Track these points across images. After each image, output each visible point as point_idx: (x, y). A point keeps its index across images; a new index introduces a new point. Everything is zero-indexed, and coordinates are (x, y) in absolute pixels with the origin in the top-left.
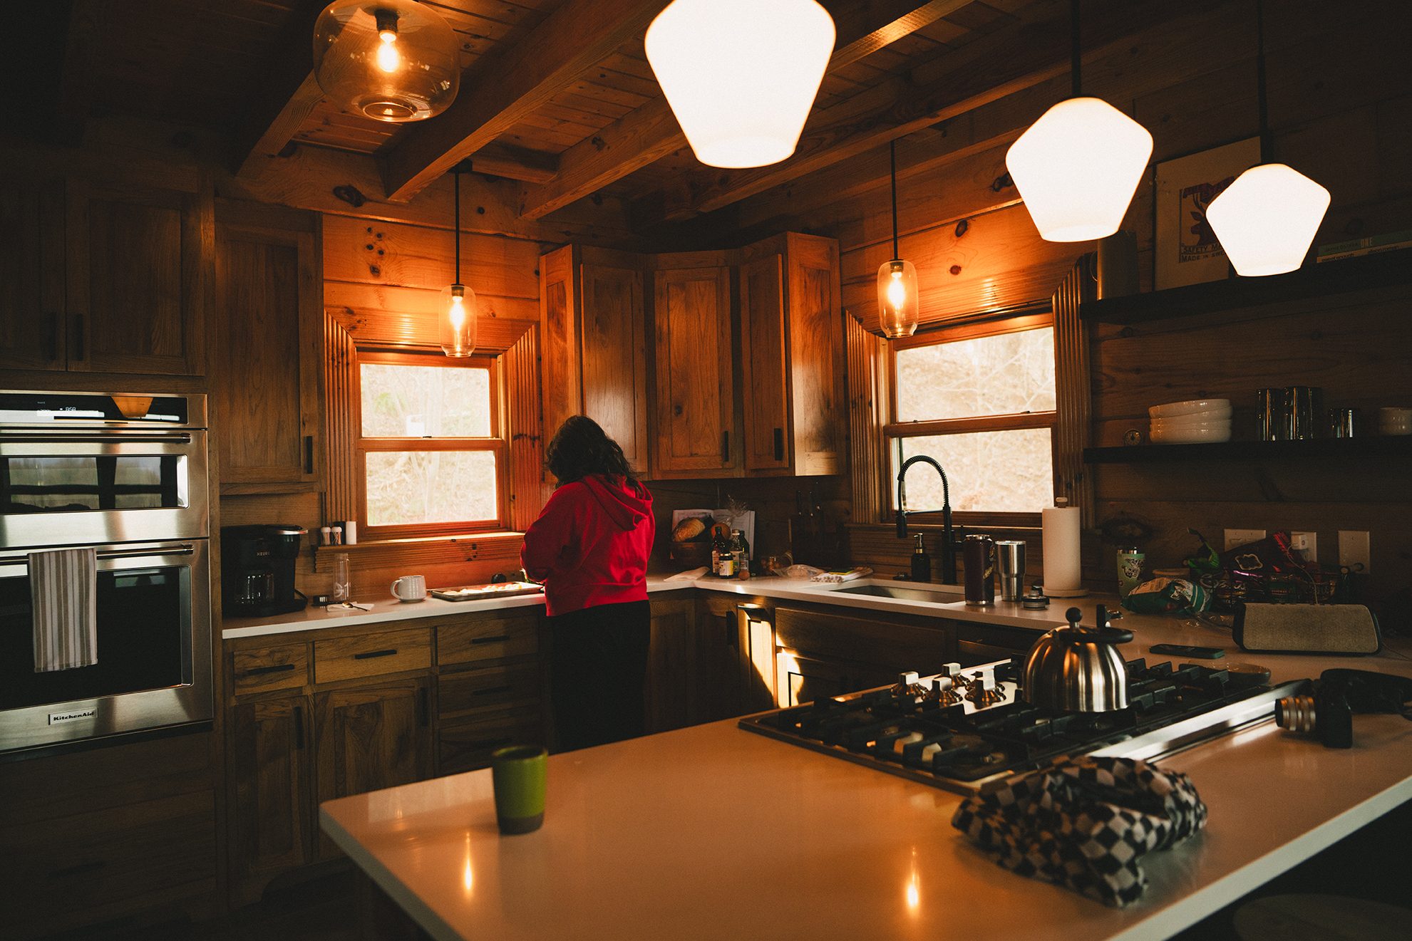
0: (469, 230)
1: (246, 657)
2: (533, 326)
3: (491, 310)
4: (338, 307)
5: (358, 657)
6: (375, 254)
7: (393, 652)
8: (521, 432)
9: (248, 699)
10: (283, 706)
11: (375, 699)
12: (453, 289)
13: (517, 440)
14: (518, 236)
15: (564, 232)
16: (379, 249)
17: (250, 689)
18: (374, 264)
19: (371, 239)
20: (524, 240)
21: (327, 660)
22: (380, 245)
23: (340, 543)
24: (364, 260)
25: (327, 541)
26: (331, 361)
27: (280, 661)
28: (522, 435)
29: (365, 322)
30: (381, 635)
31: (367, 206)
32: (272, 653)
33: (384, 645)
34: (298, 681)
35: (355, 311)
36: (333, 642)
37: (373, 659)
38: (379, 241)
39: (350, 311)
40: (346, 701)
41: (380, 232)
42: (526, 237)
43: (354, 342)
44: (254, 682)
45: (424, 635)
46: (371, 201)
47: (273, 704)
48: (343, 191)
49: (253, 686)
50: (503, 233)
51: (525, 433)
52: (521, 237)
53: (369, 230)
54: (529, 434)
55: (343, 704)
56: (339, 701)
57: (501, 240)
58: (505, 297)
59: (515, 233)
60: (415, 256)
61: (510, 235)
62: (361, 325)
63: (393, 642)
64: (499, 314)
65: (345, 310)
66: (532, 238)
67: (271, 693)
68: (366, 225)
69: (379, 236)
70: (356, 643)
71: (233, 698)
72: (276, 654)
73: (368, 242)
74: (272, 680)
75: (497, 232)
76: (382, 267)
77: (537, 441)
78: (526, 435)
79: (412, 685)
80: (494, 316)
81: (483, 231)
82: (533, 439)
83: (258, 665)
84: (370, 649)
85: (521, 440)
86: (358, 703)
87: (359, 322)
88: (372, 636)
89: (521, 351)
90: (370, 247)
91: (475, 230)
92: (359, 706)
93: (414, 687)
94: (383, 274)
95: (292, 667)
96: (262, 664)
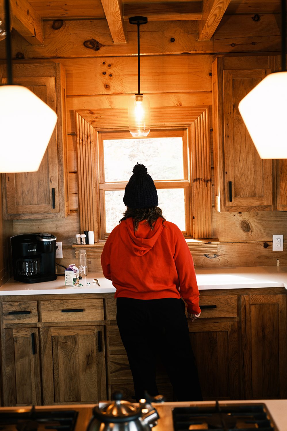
0: (164, 54)
1: (9, 305)
2: (206, 110)
3: (179, 101)
4: (85, 110)
5: (63, 311)
6: (107, 76)
7: (82, 310)
8: (198, 177)
9: (11, 326)
10: (26, 332)
11: (73, 334)
12: (137, 97)
13: (196, 182)
14: (198, 52)
15: (230, 45)
16: (110, 74)
17: (10, 321)
18: (107, 83)
19: (105, 68)
20: (202, 54)
21: (47, 311)
22: (110, 71)
23: (85, 243)
24: (100, 81)
25: (79, 242)
26: (81, 141)
27: (24, 309)
28: (199, 179)
29: (100, 118)
30: (75, 300)
31: (102, 49)
32: (20, 305)
33: (78, 306)
34: (33, 320)
35: (94, 112)
36: (50, 302)
37: (72, 313)
38: (110, 68)
39: (91, 112)
40: (58, 333)
41: (110, 63)
42: (203, 52)
43: (95, 129)
44: (12, 318)
45: (99, 303)
46: (104, 46)
47: (21, 330)
48: (89, 43)
49: (11, 320)
50: (187, 52)
51: (201, 178)
52: (200, 52)
53: (104, 63)
54: (203, 178)
55: (56, 334)
56: (54, 332)
57: (186, 57)
58: (189, 93)
59: (195, 51)
60: (130, 75)
61: (192, 52)
62: (98, 119)
63: (83, 305)
64: (184, 104)
65: (88, 112)
66: (207, 52)
67: (22, 324)
68: (102, 60)
69: (109, 66)
70: (62, 304)
71: (4, 325)
72: (22, 305)
73: (104, 70)
74: (20, 318)
75: (183, 52)
76: (111, 84)
77: (209, 183)
78: (201, 179)
79: (93, 329)
80: (181, 105)
81: (173, 53)
82: (206, 181)
83: (14, 310)
84: (70, 307)
85: (198, 182)
86: (65, 335)
87: (97, 117)
88: (71, 301)
89: (198, 126)
90: (104, 73)
91: (168, 53)
92: (65, 336)
93: (94, 330)
94: (111, 88)
95: (29, 312)
96: (15, 309)
